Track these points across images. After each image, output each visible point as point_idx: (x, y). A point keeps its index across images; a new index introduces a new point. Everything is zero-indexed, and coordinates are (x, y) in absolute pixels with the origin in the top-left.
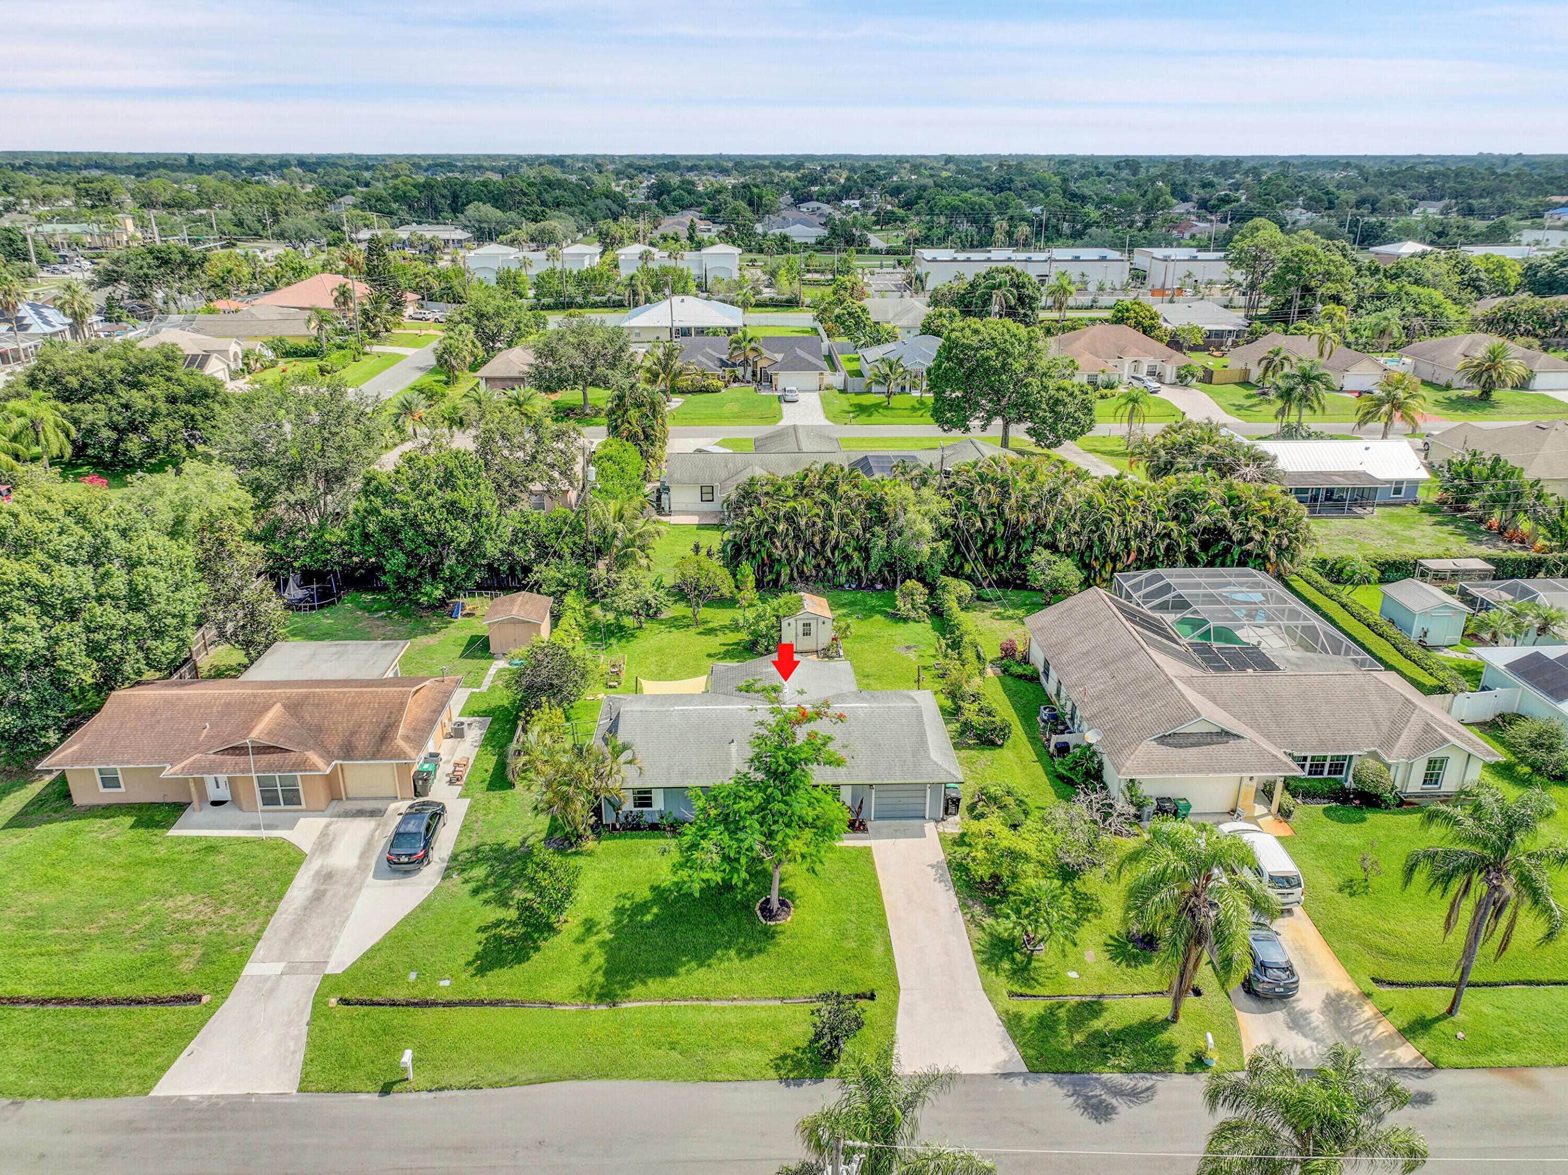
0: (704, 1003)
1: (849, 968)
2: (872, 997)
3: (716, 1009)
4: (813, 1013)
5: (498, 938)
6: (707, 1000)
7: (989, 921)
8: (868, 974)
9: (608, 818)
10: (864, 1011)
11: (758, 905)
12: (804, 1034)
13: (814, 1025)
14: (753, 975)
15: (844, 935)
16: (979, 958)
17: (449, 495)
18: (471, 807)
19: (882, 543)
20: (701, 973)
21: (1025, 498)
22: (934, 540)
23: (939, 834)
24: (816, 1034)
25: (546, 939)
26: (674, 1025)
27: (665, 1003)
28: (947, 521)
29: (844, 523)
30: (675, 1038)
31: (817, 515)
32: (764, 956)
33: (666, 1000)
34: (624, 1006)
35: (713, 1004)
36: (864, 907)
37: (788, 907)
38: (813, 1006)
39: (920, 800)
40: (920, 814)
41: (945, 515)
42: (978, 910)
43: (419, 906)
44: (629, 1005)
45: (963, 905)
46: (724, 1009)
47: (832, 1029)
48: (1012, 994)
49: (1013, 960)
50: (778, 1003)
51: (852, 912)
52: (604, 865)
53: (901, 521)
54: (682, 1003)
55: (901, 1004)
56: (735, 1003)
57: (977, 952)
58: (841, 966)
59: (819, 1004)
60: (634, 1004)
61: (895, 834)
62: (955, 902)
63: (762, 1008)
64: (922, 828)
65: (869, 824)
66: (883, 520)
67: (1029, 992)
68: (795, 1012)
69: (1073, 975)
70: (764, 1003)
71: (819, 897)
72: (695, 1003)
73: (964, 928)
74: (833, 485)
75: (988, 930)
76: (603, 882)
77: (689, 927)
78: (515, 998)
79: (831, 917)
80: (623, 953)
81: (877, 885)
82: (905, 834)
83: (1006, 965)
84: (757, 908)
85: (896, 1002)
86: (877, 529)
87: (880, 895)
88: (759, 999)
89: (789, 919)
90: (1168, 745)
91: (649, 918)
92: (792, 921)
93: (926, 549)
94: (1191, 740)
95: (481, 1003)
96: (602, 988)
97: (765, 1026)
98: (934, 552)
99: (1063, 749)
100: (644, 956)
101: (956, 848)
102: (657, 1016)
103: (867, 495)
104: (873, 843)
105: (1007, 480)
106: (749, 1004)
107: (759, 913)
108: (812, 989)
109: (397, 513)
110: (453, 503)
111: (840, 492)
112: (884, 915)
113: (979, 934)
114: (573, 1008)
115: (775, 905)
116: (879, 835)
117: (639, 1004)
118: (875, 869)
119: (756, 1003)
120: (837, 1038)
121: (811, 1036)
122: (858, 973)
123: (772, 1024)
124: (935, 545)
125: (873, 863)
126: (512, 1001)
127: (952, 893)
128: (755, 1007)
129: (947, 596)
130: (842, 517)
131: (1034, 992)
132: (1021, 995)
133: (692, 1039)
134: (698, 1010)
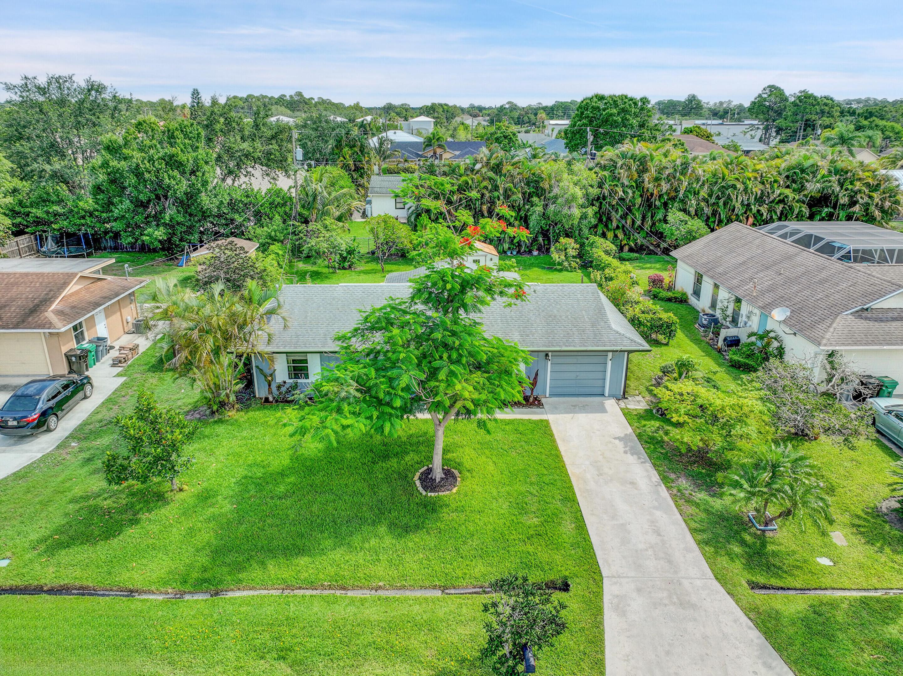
0: (338, 593)
1: (531, 549)
2: (565, 587)
3: (352, 601)
4: (486, 609)
5: (93, 510)
6: (344, 588)
7: (701, 496)
8: (558, 558)
9: (260, 390)
10: (563, 606)
11: (418, 474)
12: (473, 639)
13: (488, 626)
14: (407, 557)
15: (522, 509)
16: (699, 537)
17: (170, 150)
18: (124, 385)
19: (539, 209)
20: (337, 555)
21: (660, 170)
22: (582, 206)
23: (622, 409)
24: (491, 640)
25: (150, 511)
26: (290, 621)
27: (286, 592)
28: (594, 192)
29: (507, 195)
30: (288, 641)
31: (486, 188)
32: (422, 533)
33: (288, 587)
34: (230, 594)
35: (350, 594)
36: (546, 479)
37: (455, 478)
38: (486, 599)
39: (600, 375)
40: (599, 391)
41: (592, 186)
42: (684, 483)
43: (14, 474)
44: (238, 594)
45: (664, 479)
46: (363, 601)
47: (517, 634)
48: (754, 586)
49: (743, 543)
50: (438, 593)
51: (532, 484)
52: (245, 434)
53: (556, 191)
54: (309, 593)
55: (607, 598)
56: (381, 593)
57: (693, 531)
58: (522, 548)
59: (496, 596)
60: (245, 593)
61: (573, 409)
62: (655, 477)
63: (416, 599)
64: (603, 404)
65: (543, 400)
66: (540, 192)
67: (774, 582)
68: (460, 606)
69: (825, 561)
70: (418, 594)
71: (491, 467)
72: (326, 592)
73: (672, 503)
74: (498, 166)
75: (702, 507)
76: (238, 450)
77: (333, 497)
78: (85, 583)
79: (508, 488)
80: (242, 528)
81: (558, 457)
82: (584, 409)
83: (737, 549)
84: (416, 478)
85: (599, 595)
86: (535, 199)
87: (564, 466)
88: (412, 588)
89: (455, 490)
90: (866, 318)
91: (282, 489)
92: (458, 493)
93: (577, 212)
94: (891, 315)
95: (38, 590)
96: (205, 570)
97: (418, 626)
98: (584, 217)
99: (734, 342)
100: (269, 531)
101: (644, 422)
102: (269, 610)
103: (527, 175)
104: (550, 417)
105: (645, 157)
106: (398, 594)
107: (418, 483)
108: (484, 575)
109: (123, 165)
110: (172, 156)
111: (504, 171)
112: (571, 488)
113: (692, 510)
114: (161, 598)
115: (438, 474)
116: (555, 409)
117: (251, 593)
118: (554, 441)
119: (408, 594)
120: (524, 647)
121: (483, 641)
122: (544, 556)
123: (428, 623)
124: (584, 210)
125: (552, 435)
126: (81, 588)
127: (649, 465)
128: (406, 599)
129: (594, 250)
130: (506, 191)
131: (780, 584)
132: (764, 587)
133: (311, 643)
134: (329, 602)
